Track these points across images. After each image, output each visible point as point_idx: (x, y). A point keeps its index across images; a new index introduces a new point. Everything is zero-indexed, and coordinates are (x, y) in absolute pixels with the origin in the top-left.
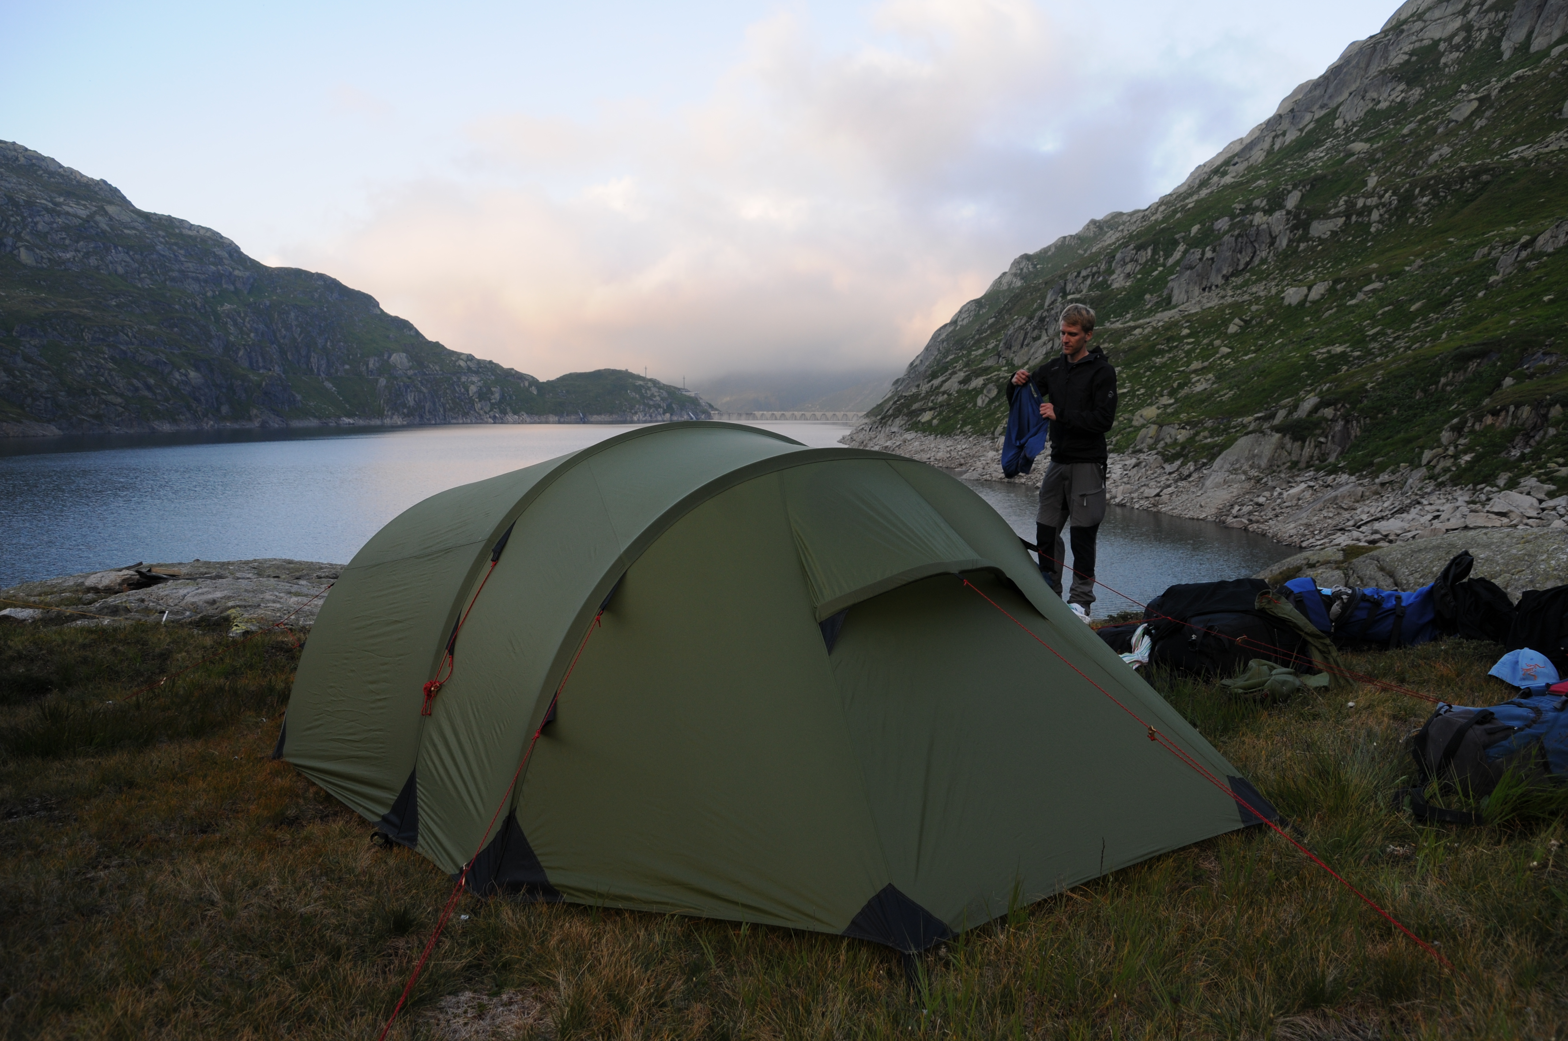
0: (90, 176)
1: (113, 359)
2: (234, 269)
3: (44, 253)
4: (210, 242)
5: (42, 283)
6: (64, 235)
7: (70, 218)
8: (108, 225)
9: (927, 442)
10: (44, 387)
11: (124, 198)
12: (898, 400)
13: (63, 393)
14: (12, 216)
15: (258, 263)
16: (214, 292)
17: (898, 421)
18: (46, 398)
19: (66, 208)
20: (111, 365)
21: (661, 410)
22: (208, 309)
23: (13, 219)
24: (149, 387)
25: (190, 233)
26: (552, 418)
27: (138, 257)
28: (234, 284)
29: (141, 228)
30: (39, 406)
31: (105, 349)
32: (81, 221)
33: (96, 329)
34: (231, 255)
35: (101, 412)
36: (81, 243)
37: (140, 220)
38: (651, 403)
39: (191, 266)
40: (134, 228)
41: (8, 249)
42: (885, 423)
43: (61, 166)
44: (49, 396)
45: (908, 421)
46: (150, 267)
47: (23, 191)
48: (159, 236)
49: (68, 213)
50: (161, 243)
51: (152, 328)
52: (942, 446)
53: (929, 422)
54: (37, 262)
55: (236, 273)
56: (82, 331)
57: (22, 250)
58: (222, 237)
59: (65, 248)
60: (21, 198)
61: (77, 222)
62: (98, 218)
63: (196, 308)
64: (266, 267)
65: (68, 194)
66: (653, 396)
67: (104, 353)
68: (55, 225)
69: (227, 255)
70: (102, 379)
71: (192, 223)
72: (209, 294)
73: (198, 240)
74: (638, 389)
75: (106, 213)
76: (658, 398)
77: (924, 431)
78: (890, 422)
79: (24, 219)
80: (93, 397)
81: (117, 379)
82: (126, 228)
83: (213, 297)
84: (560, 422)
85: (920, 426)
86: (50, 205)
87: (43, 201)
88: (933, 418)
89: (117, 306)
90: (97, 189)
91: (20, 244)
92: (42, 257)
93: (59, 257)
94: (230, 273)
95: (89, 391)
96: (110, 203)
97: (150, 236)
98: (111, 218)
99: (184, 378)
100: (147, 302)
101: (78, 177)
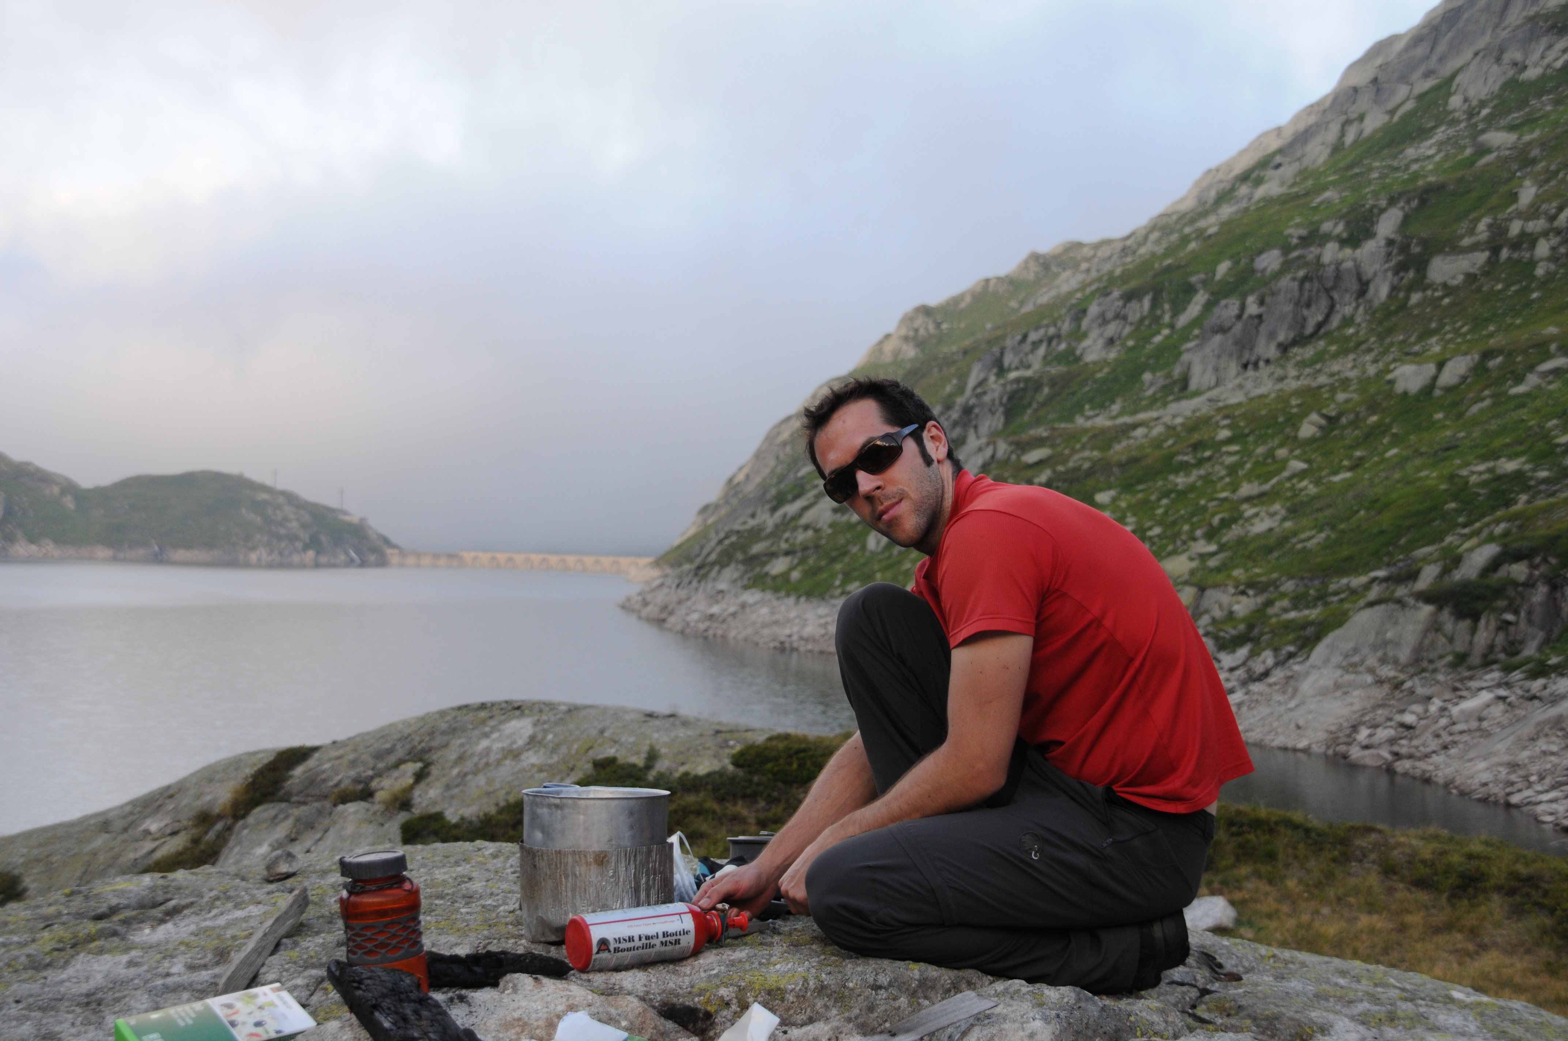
9: (783, 608)
12: (726, 538)
17: (731, 572)
21: (299, 545)
26: (102, 552)
38: (283, 531)
42: (705, 576)
45: (745, 572)
52: (810, 615)
53: (785, 576)
66: (286, 519)
74: (258, 507)
76: (294, 524)
77: (776, 590)
78: (713, 574)
84: (115, 559)
85: (768, 580)
88: (792, 568)
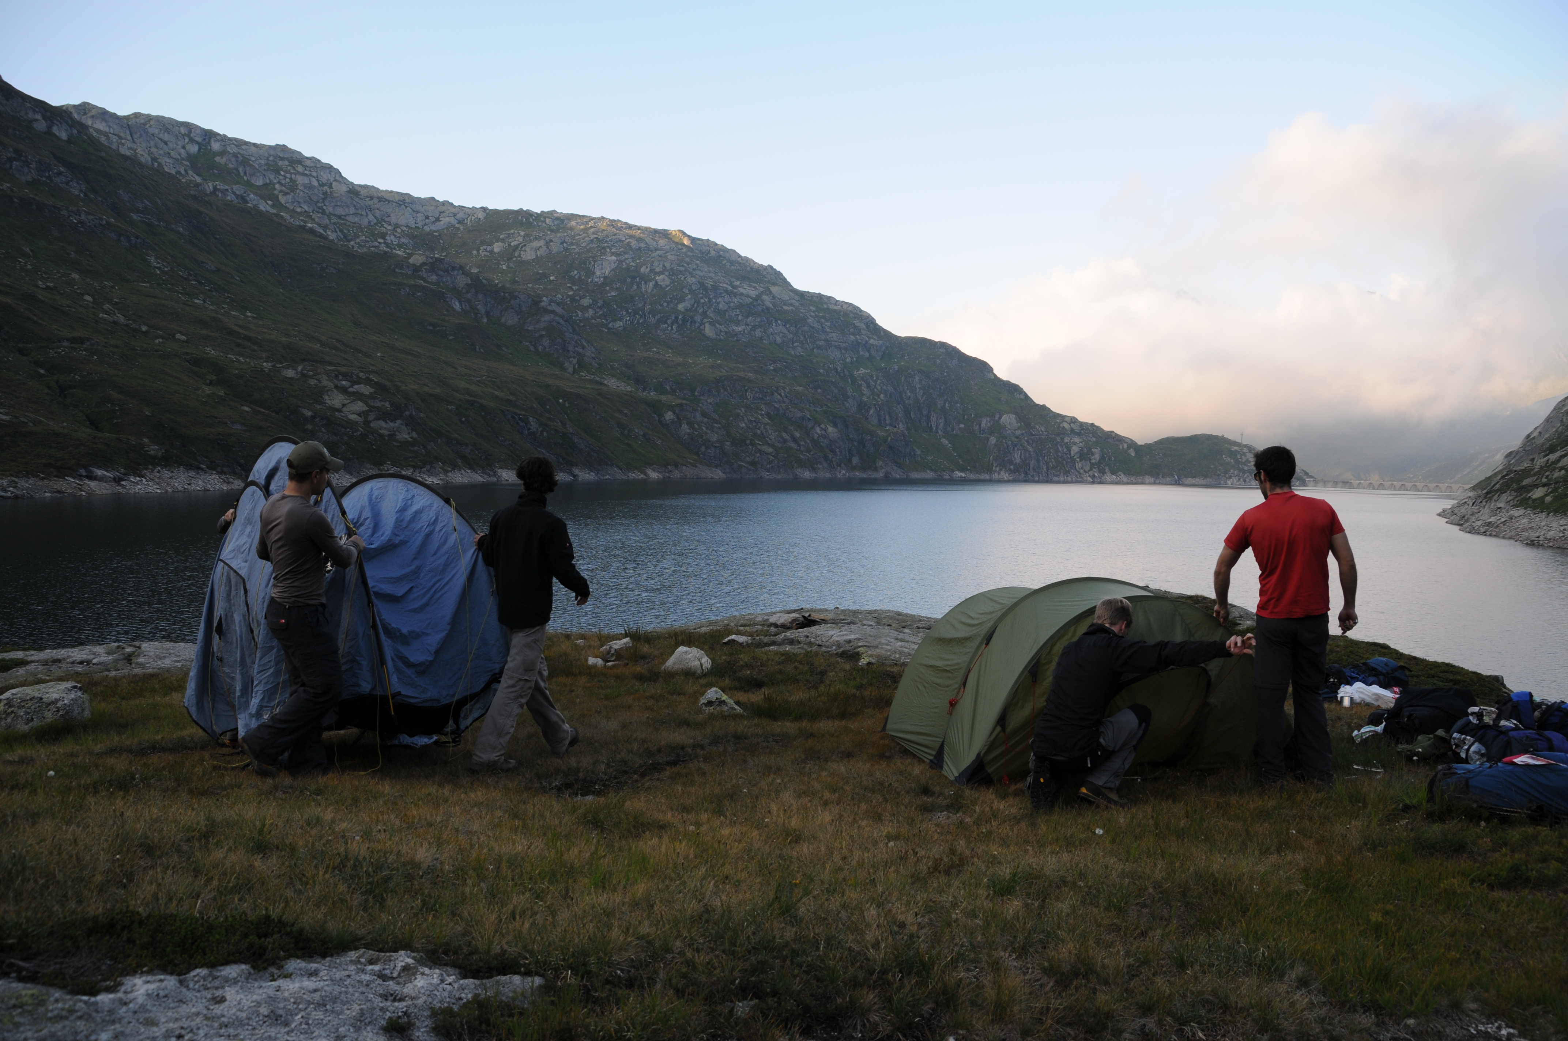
0: (760, 263)
1: (768, 414)
2: (870, 338)
3: (722, 328)
4: (851, 315)
5: (719, 351)
6: (738, 312)
7: (743, 298)
8: (771, 302)
9: (1537, 519)
10: (714, 437)
11: (785, 280)
12: (1507, 475)
13: (728, 443)
14: (702, 298)
15: (890, 333)
16: (852, 358)
17: (1505, 497)
18: (716, 447)
19: (741, 290)
20: (767, 420)
22: (847, 373)
23: (702, 301)
24: (795, 440)
25: (836, 308)
26: (1148, 479)
27: (792, 329)
28: (869, 351)
29: (797, 304)
30: (709, 453)
31: (763, 406)
32: (751, 300)
33: (756, 389)
34: (868, 327)
35: (756, 459)
36: (750, 318)
37: (797, 298)
39: (834, 336)
40: (791, 305)
41: (697, 325)
42: (1491, 498)
43: (740, 256)
44: (718, 445)
45: (1517, 497)
46: (802, 338)
47: (711, 278)
48: (810, 310)
49: (742, 294)
50: (812, 316)
51: (800, 389)
52: (1554, 525)
53: (1542, 499)
54: (717, 335)
55: (872, 341)
56: (746, 391)
57: (707, 325)
58: (861, 311)
59: (738, 323)
60: (709, 283)
61: (749, 300)
62: (764, 297)
63: (837, 372)
64: (897, 336)
65: (743, 278)
67: (761, 410)
68: (732, 304)
69: (864, 326)
70: (759, 432)
71: (838, 299)
72: (848, 360)
73: (842, 313)
74: (1233, 454)
75: (771, 292)
77: (1534, 508)
78: (1495, 497)
79: (710, 300)
80: (750, 447)
81: (770, 432)
82: (785, 305)
83: (852, 363)
84: (1155, 483)
85: (1530, 502)
86: (730, 288)
87: (725, 285)
88: (1546, 495)
89: (774, 370)
90: (765, 273)
91: (706, 320)
92: (721, 331)
93: (733, 330)
94: (867, 342)
95: (748, 442)
96: (774, 284)
97: (803, 311)
98: (774, 297)
99: (823, 432)
100: (798, 367)
101: (752, 264)
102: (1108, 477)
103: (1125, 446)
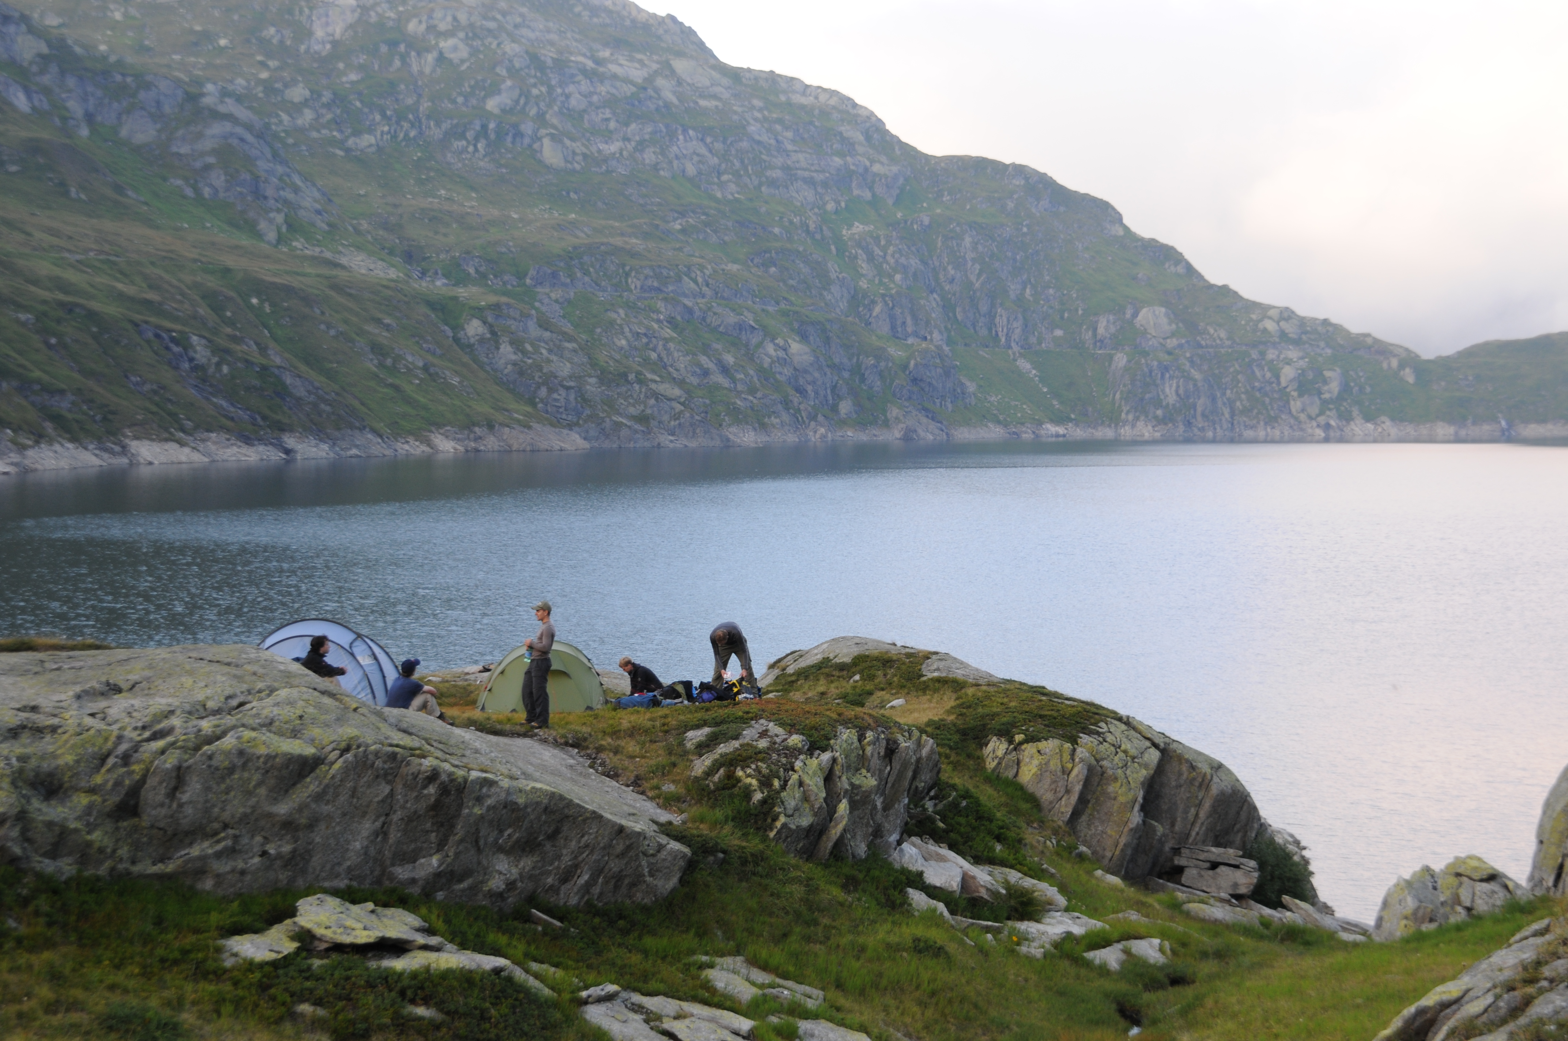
0: (651, 11)
1: (671, 322)
2: (872, 162)
3: (578, 147)
4: (835, 115)
5: (572, 195)
6: (608, 113)
7: (618, 84)
8: (674, 93)
10: (564, 369)
11: (701, 45)
13: (593, 380)
14: (535, 85)
15: (914, 149)
16: (838, 202)
18: (568, 388)
19: (613, 68)
20: (668, 332)
22: (827, 233)
23: (535, 92)
24: (725, 370)
25: (804, 101)
27: (718, 146)
28: (871, 188)
29: (726, 95)
30: (556, 400)
31: (661, 305)
32: (634, 89)
33: (647, 271)
34: (868, 138)
35: (649, 411)
36: (633, 126)
37: (725, 81)
39: (801, 158)
40: (715, 97)
41: (527, 141)
44: (572, 384)
46: (737, 164)
47: (552, 43)
48: (753, 107)
49: (615, 77)
50: (756, 120)
51: (734, 267)
54: (567, 161)
55: (876, 168)
56: (627, 275)
57: (546, 142)
58: (855, 105)
59: (608, 135)
60: (548, 55)
61: (629, 90)
62: (660, 82)
63: (808, 232)
64: (926, 156)
65: (618, 43)
67: (658, 312)
68: (595, 98)
69: (861, 138)
70: (654, 356)
71: (808, 82)
72: (831, 206)
73: (816, 112)
75: (673, 72)
79: (551, 89)
80: (636, 387)
81: (676, 354)
82: (701, 96)
83: (836, 212)
86: (590, 64)
87: (580, 59)
89: (683, 231)
90: (661, 31)
91: (543, 132)
92: (574, 153)
93: (599, 151)
94: (866, 170)
95: (632, 377)
96: (680, 54)
97: (739, 110)
98: (680, 82)
99: (781, 354)
100: (730, 224)
101: (634, 13)
102: (1358, 426)
103: (1395, 363)
